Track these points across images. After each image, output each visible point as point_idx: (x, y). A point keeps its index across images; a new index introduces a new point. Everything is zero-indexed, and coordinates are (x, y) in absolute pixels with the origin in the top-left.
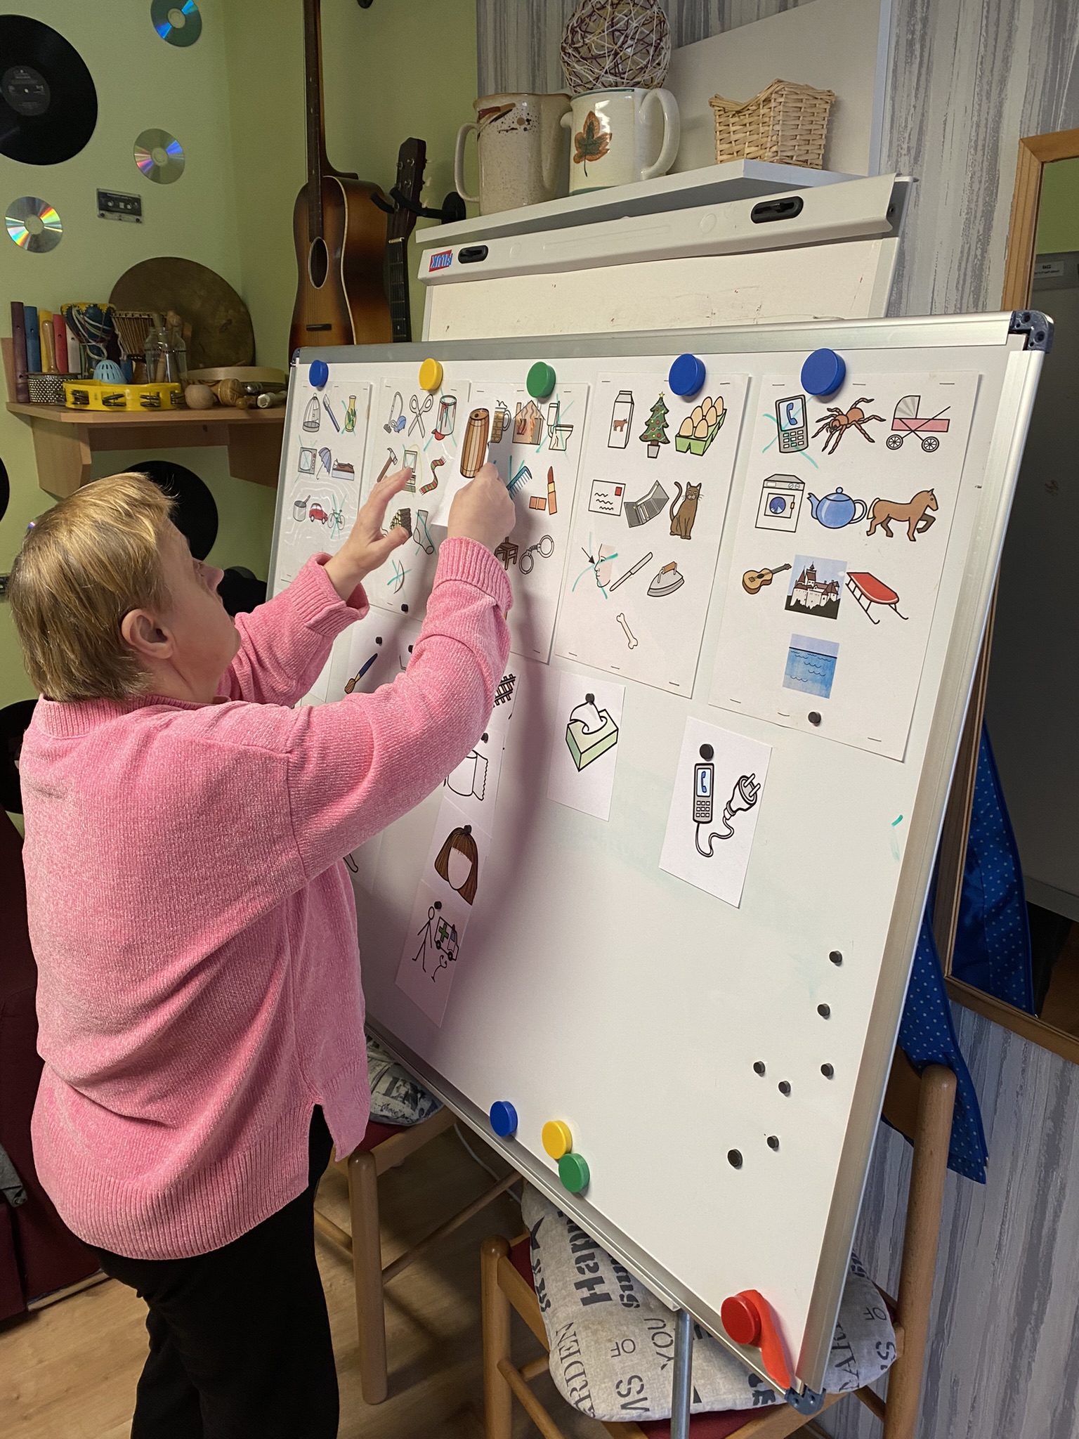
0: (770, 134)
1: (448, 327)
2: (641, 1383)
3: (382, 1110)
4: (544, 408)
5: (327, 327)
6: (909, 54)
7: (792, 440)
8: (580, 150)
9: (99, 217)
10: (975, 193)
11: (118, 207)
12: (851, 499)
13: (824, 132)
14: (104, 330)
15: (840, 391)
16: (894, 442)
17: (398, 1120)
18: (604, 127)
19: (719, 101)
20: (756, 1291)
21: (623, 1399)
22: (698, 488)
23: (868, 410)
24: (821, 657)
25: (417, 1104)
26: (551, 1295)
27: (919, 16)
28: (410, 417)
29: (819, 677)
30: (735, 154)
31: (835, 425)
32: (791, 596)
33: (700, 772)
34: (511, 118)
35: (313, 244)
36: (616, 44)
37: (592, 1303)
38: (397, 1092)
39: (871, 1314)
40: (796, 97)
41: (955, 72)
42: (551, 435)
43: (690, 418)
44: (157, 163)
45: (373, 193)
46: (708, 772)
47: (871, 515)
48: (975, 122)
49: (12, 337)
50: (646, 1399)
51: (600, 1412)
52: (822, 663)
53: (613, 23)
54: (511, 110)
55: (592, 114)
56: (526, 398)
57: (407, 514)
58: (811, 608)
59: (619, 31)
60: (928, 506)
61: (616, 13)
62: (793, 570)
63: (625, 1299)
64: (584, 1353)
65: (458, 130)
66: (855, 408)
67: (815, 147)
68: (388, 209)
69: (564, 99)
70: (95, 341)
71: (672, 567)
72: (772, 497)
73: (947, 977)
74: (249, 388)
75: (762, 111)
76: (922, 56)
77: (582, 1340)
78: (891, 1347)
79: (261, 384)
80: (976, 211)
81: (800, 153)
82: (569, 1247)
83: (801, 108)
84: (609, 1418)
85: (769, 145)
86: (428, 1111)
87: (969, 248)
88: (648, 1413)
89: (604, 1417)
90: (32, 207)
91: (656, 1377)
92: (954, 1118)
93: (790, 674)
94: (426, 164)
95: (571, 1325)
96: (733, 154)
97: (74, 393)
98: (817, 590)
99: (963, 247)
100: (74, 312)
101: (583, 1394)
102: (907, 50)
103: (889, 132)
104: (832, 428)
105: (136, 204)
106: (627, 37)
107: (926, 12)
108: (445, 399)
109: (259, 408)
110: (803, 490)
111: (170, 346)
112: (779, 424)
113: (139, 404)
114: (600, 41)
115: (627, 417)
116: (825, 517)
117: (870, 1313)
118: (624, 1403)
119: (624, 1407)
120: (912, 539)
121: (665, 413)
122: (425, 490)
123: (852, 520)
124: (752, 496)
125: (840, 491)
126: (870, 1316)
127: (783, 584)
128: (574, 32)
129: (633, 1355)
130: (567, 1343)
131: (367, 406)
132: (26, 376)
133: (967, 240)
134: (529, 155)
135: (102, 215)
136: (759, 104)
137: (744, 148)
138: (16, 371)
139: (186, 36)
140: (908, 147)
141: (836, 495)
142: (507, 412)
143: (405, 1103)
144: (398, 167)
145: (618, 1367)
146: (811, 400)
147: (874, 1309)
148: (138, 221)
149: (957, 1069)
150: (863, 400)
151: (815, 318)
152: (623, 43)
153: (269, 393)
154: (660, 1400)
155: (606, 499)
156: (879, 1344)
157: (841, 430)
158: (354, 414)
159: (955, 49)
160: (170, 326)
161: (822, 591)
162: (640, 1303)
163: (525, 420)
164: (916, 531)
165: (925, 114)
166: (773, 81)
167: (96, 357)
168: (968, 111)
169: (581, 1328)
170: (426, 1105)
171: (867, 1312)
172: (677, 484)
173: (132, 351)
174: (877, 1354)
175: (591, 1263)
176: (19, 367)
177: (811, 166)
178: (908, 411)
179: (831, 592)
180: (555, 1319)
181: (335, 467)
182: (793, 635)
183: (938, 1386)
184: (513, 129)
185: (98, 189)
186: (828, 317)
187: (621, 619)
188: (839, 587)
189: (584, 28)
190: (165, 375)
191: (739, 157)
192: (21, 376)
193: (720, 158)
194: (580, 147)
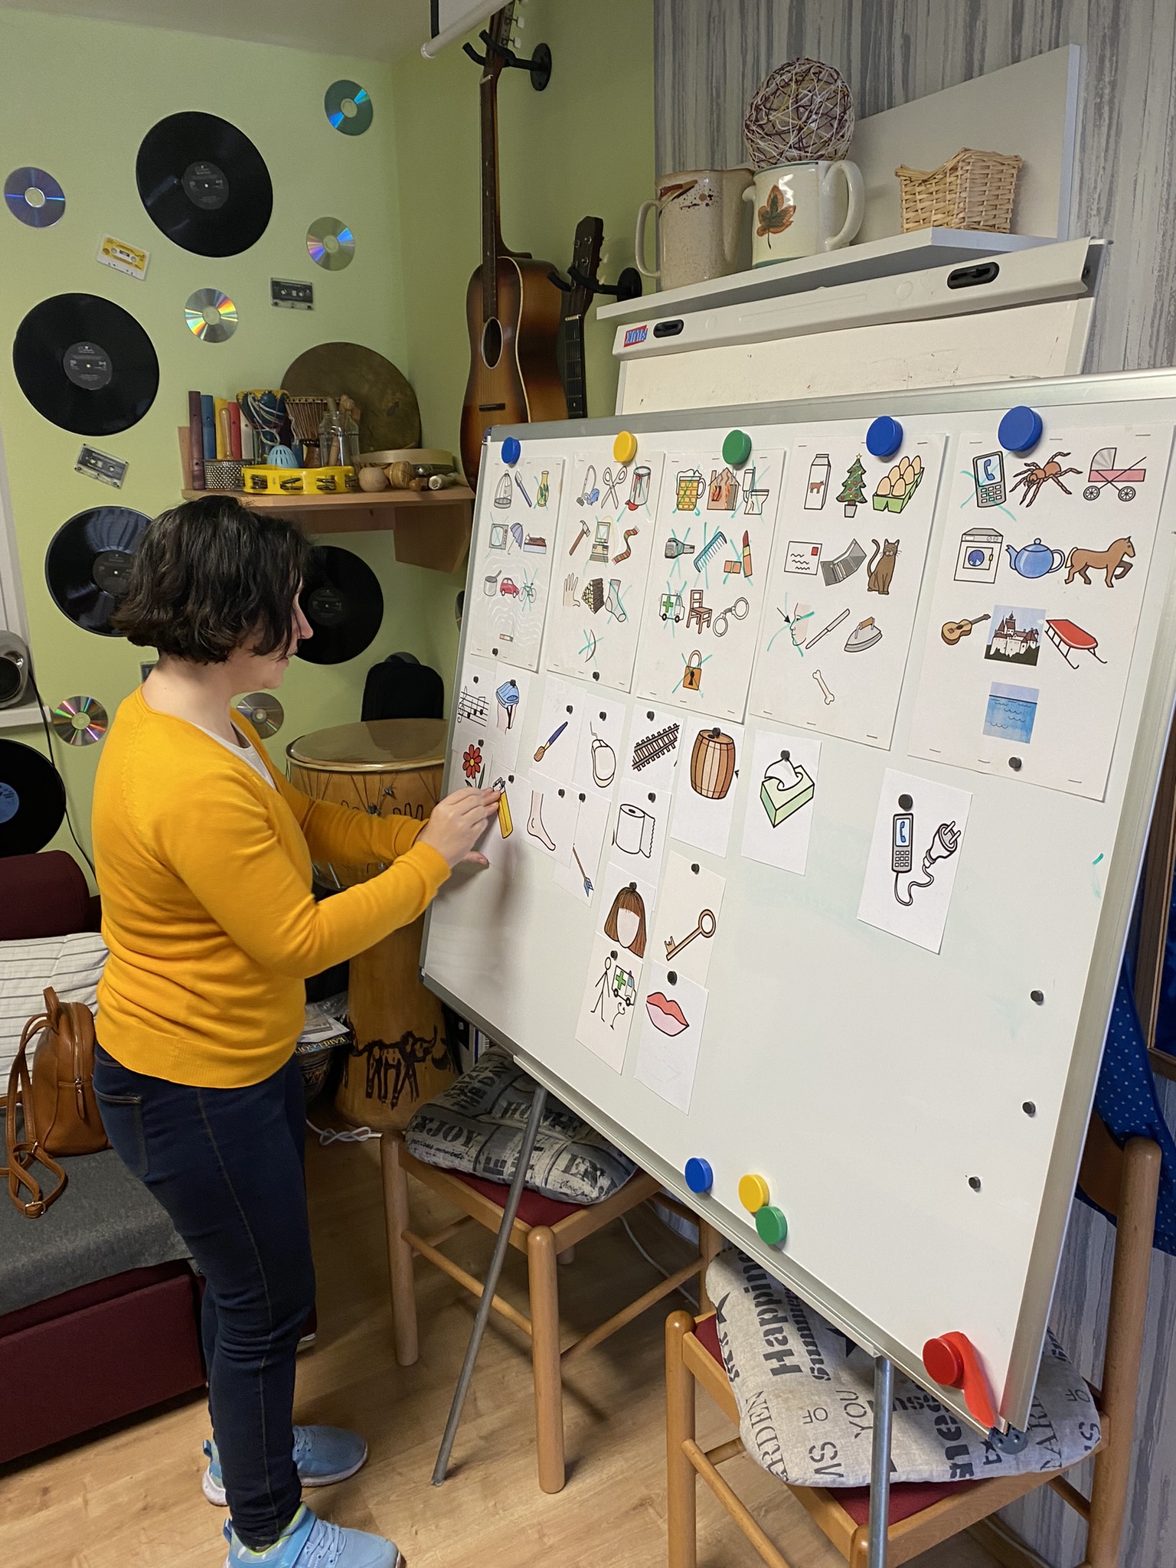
0: (957, 201)
1: (642, 400)
2: (835, 1450)
3: (561, 1187)
4: (739, 475)
5: (501, 407)
6: (1097, 117)
7: (990, 494)
8: (763, 223)
9: (273, 305)
10: (1167, 251)
11: (291, 294)
12: (1049, 549)
13: (1012, 197)
14: (278, 417)
15: (1037, 446)
16: (1092, 493)
17: (579, 1197)
18: (789, 200)
19: (905, 171)
20: (958, 1333)
21: (816, 1463)
22: (896, 544)
23: (1064, 463)
24: (1021, 703)
25: (597, 1181)
26: (740, 1365)
27: (1107, 80)
28: (603, 489)
29: (1019, 723)
30: (921, 221)
31: (1033, 480)
32: (991, 646)
33: (899, 822)
34: (693, 195)
35: (486, 324)
36: (800, 119)
37: (783, 1373)
38: (577, 1169)
39: (1074, 1395)
40: (984, 164)
41: (1145, 133)
42: (746, 500)
43: (888, 477)
44: (329, 251)
45: (550, 273)
46: (907, 822)
47: (1069, 564)
48: (1166, 181)
49: (189, 425)
50: (839, 1465)
51: (794, 1476)
52: (1022, 709)
53: (797, 99)
54: (693, 187)
55: (776, 188)
56: (722, 465)
57: (599, 584)
58: (1011, 656)
59: (803, 107)
60: (1125, 553)
61: (800, 90)
62: (992, 622)
63: (816, 1372)
64: (775, 1419)
65: (639, 208)
66: (1052, 462)
67: (1003, 212)
68: (565, 287)
69: (747, 175)
70: (268, 427)
71: (870, 622)
72: (970, 550)
73: (1150, 1048)
74: (420, 470)
75: (948, 180)
76: (1110, 118)
77: (773, 1406)
78: (1095, 1428)
79: (432, 468)
80: (1168, 268)
81: (987, 218)
82: (757, 1320)
83: (988, 174)
84: (802, 1483)
85: (956, 212)
86: (608, 1189)
87: (1162, 306)
88: (842, 1478)
89: (796, 1481)
90: (209, 298)
91: (849, 1444)
92: (1160, 1194)
93: (990, 721)
94: (603, 242)
95: (760, 1393)
96: (919, 222)
97: (253, 477)
98: (1017, 638)
99: (1156, 304)
100: (250, 399)
101: (776, 1457)
102: (1095, 113)
103: (1078, 194)
104: (1029, 483)
105: (308, 291)
106: (811, 112)
107: (1115, 75)
108: (639, 470)
109: (432, 490)
110: (1001, 543)
111: (344, 431)
112: (977, 480)
113: (315, 487)
114: (783, 118)
115: (823, 479)
116: (1024, 567)
117: (1072, 1395)
118: (817, 1467)
119: (817, 1471)
120: (1110, 585)
121: (862, 474)
122: (617, 560)
123: (1050, 569)
124: (950, 550)
125: (1037, 543)
126: (1072, 1398)
127: (982, 635)
128: (758, 109)
129: (825, 1423)
130: (758, 1410)
131: (560, 480)
132: (201, 463)
133: (1160, 297)
134: (710, 229)
135: (276, 304)
136: (946, 173)
137: (930, 216)
138: (192, 458)
139: (355, 126)
140: (1098, 208)
141: (1034, 546)
142: (702, 480)
143: (584, 1181)
144: (575, 245)
145: (810, 1435)
146: (1009, 457)
147: (1076, 1391)
148: (309, 307)
149: (1162, 1141)
150: (1060, 454)
151: (1012, 377)
152: (808, 118)
153: (440, 475)
154: (854, 1467)
155: (802, 560)
156: (1081, 1425)
157: (1038, 483)
158: (547, 489)
159: (1145, 110)
160: (343, 411)
161: (1022, 639)
162: (831, 1377)
163: (720, 487)
164: (1114, 578)
165: (1115, 175)
166: (959, 150)
167: (269, 443)
168: (1159, 171)
169: (771, 1397)
170: (606, 1183)
171: (1069, 1393)
172: (874, 541)
173: (304, 436)
174: (1080, 1434)
175: (780, 1337)
176: (196, 455)
177: (998, 230)
178: (1104, 463)
179: (1030, 640)
180: (745, 1387)
181: (527, 542)
182: (993, 683)
183: (1147, 1488)
184: (695, 205)
185: (272, 279)
186: (1024, 376)
187: (817, 676)
188: (1038, 634)
189: (768, 106)
190: (338, 460)
191: (926, 225)
192: (197, 464)
193: (906, 226)
194: (764, 220)
